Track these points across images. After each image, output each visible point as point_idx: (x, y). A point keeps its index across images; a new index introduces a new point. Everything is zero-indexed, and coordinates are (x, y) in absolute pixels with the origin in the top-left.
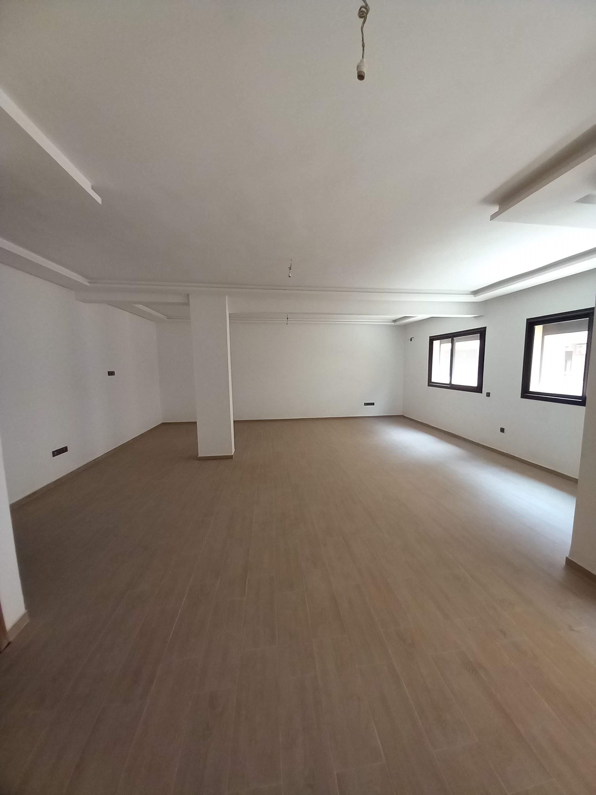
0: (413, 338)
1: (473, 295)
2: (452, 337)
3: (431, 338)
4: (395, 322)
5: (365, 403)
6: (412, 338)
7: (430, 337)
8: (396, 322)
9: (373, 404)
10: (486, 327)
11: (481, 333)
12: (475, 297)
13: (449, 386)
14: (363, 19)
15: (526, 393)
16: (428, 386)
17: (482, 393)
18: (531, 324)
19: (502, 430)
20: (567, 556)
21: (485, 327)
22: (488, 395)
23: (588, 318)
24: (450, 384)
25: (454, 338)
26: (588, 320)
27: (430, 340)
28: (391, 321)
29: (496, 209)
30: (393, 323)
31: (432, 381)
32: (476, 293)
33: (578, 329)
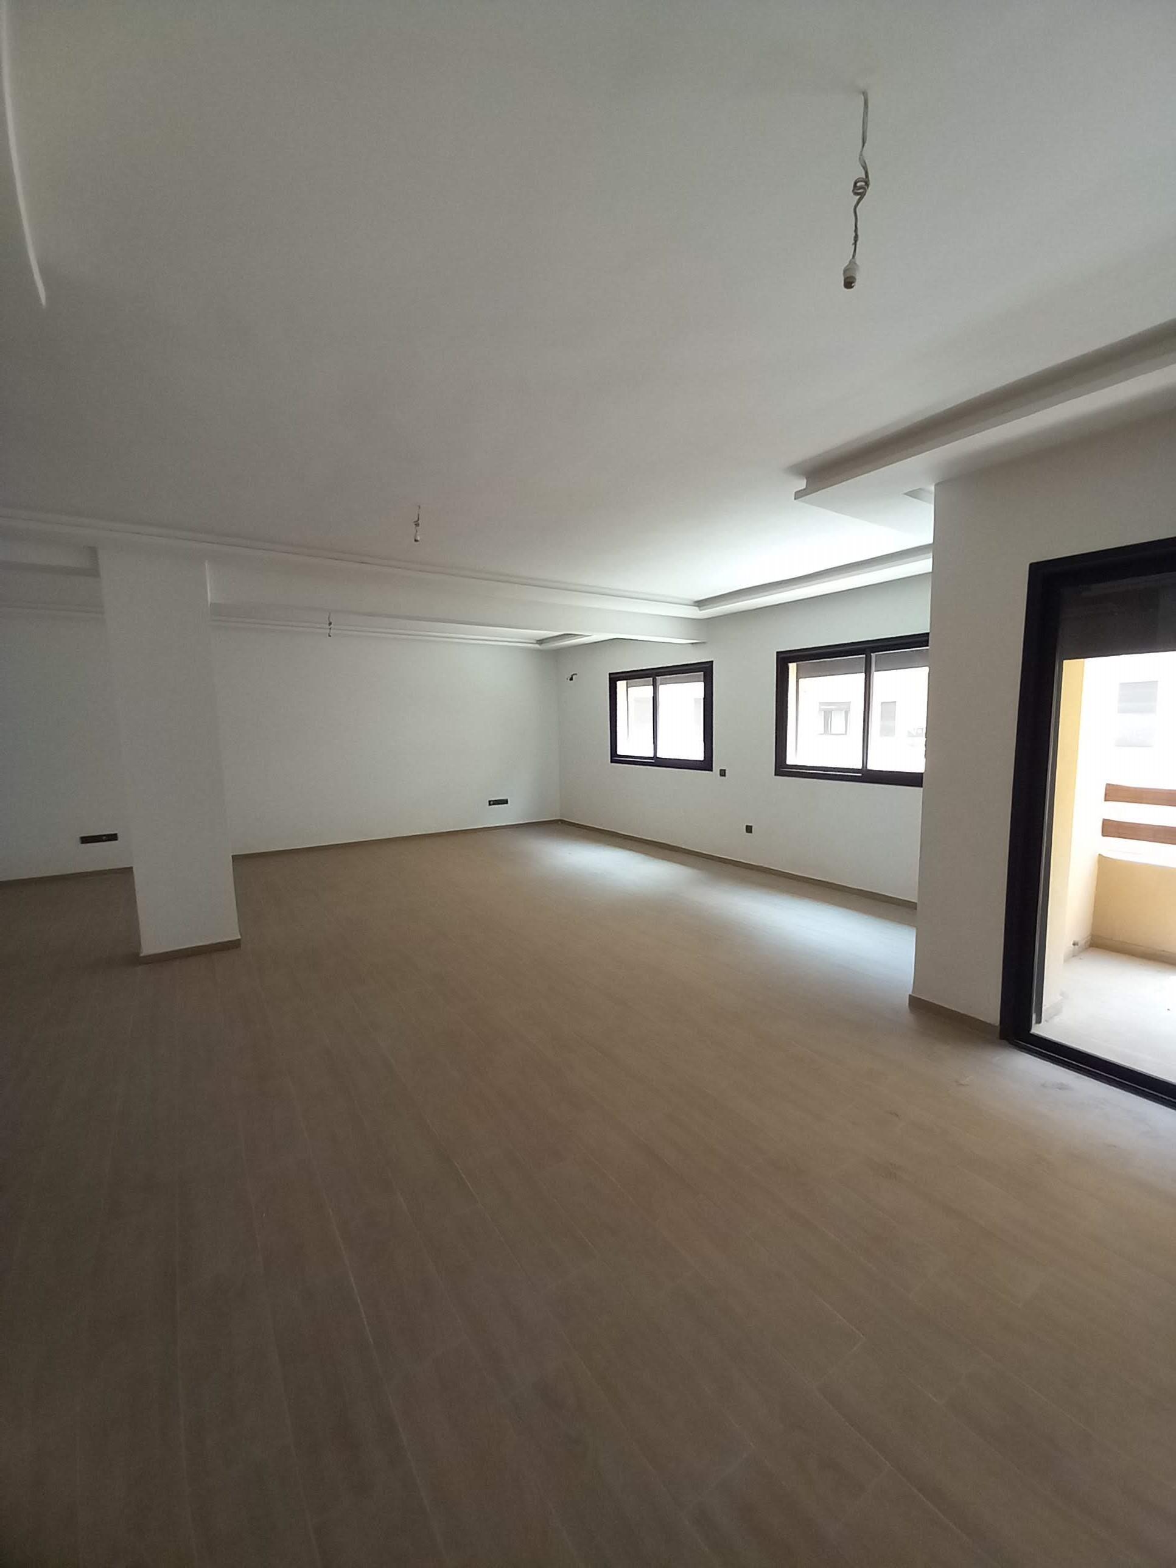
0: (576, 674)
1: (697, 608)
2: (653, 675)
3: (612, 676)
4: (542, 643)
5: (490, 801)
6: (574, 674)
7: (610, 674)
8: (543, 645)
9: (505, 802)
10: (712, 662)
11: (705, 671)
12: (701, 610)
13: (653, 761)
14: (858, 197)
15: (782, 768)
16: (612, 762)
17: (712, 771)
18: (784, 659)
19: (749, 829)
20: (911, 993)
21: (710, 662)
22: (723, 773)
23: (864, 656)
24: (655, 757)
25: (657, 678)
26: (864, 659)
27: (610, 679)
28: (535, 642)
29: (802, 484)
30: (537, 646)
31: (619, 753)
32: (700, 604)
33: (850, 670)
